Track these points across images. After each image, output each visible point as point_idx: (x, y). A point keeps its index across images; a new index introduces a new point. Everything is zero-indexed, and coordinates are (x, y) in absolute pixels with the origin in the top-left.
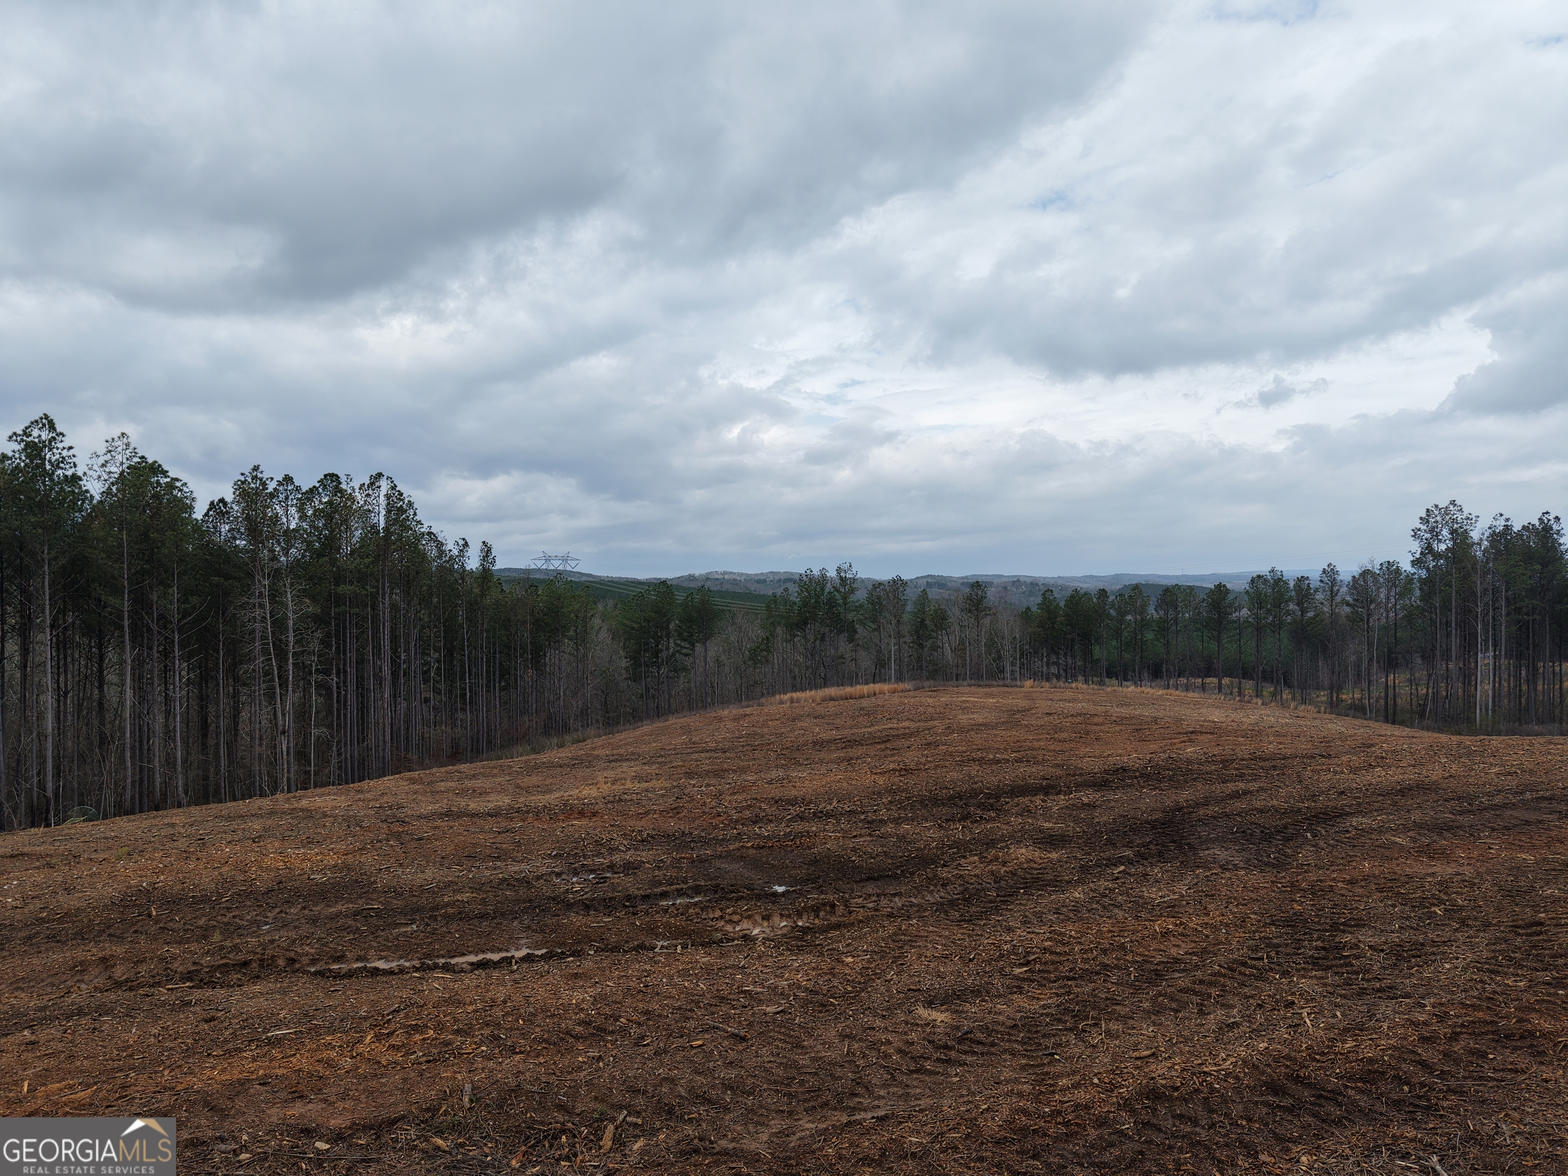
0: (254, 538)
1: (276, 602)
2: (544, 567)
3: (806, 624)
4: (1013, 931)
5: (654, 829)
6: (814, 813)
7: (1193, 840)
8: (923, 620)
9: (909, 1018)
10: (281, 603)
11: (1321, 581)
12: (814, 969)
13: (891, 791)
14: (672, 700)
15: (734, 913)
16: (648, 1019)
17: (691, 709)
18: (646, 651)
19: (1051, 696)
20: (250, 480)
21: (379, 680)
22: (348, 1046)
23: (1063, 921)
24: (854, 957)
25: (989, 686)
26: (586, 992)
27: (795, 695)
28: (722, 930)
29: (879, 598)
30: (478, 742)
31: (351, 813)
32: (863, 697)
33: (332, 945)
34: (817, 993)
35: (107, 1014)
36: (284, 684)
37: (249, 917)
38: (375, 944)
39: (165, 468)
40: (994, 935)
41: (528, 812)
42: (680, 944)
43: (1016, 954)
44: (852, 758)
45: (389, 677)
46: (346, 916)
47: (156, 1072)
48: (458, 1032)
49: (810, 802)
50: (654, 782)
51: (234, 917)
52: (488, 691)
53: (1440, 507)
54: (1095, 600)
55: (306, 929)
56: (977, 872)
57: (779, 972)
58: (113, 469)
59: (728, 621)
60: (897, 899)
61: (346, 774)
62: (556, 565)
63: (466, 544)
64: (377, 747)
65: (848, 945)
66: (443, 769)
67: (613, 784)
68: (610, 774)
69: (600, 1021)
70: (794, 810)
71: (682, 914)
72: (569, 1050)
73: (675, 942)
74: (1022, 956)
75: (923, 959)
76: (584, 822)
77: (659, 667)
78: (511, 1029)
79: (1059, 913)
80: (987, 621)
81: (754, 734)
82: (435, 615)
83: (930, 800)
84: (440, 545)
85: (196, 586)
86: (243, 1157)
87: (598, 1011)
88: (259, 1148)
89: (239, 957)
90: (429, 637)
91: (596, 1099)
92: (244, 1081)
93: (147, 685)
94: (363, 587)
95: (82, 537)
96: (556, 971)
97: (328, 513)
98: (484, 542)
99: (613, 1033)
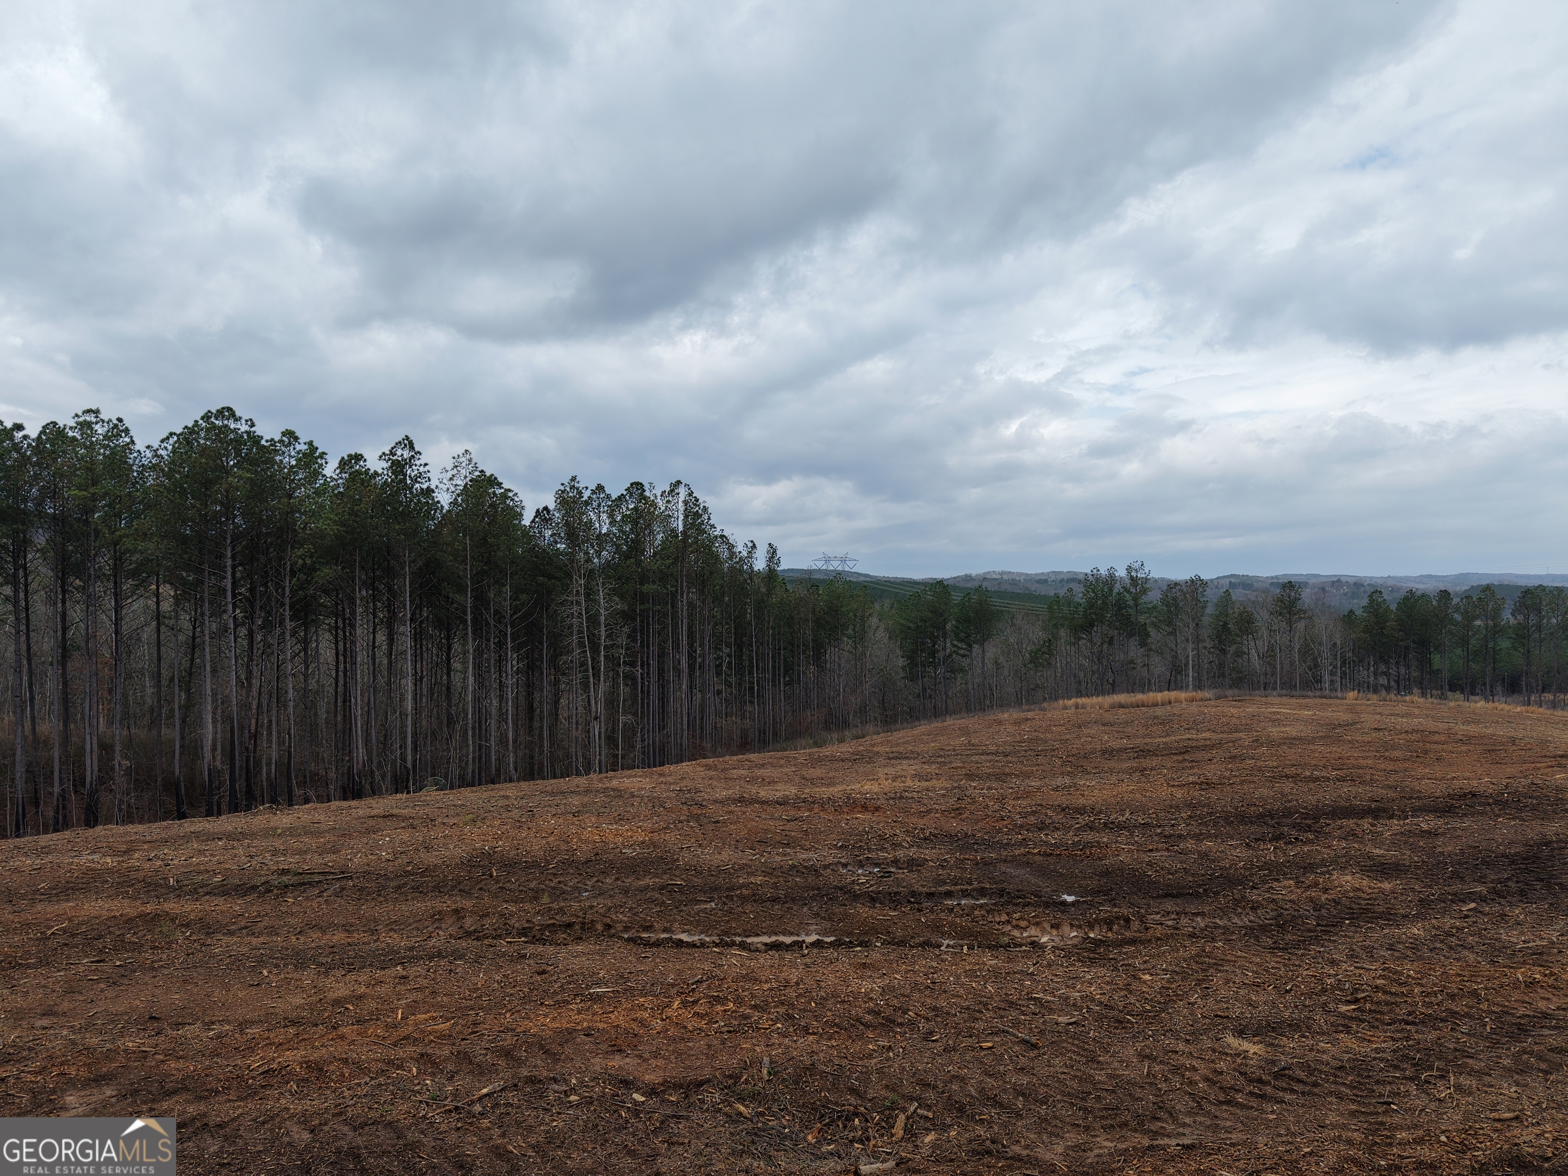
0: (572, 541)
1: (591, 600)
2: (824, 568)
3: (1092, 626)
4: (1338, 965)
5: (936, 828)
6: (1105, 824)
8: (1226, 624)
9: (1216, 1046)
10: (594, 601)
12: (1108, 983)
13: (1190, 805)
14: (949, 701)
15: (1021, 918)
16: (936, 1016)
17: (969, 710)
18: (922, 651)
19: (1379, 710)
20: (568, 489)
21: (678, 672)
22: (658, 1009)
23: (1398, 958)
24: (1152, 975)
25: (1304, 697)
26: (875, 983)
27: (1081, 701)
28: (1009, 935)
29: (1175, 599)
30: (764, 733)
31: (655, 795)
32: (1157, 705)
33: (641, 915)
34: (1112, 1008)
35: (460, 959)
36: (596, 675)
37: (572, 884)
38: (679, 918)
39: (500, 480)
40: (1314, 967)
41: (813, 803)
42: (967, 944)
44: (1145, 769)
45: (686, 670)
46: (653, 890)
47: (500, 1014)
48: (755, 1007)
49: (1100, 812)
50: (934, 781)
51: (559, 882)
52: (774, 685)
54: (1434, 603)
55: (619, 898)
56: (1293, 897)
57: (1071, 982)
58: (459, 482)
59: (1007, 622)
60: (1199, 919)
61: (649, 759)
62: (835, 565)
63: (754, 546)
64: (676, 734)
65: (1145, 962)
66: (735, 758)
67: (894, 781)
68: (891, 771)
69: (888, 1012)
70: (1083, 820)
71: (967, 915)
72: (861, 1037)
73: (961, 942)
74: (1349, 993)
75: (1231, 984)
76: (867, 816)
77: (935, 667)
78: (805, 1010)
79: (1394, 950)
80: (1301, 625)
81: (1037, 739)
82: (727, 612)
83: (1236, 817)
84: (731, 547)
85: (525, 585)
86: (572, 1098)
87: (887, 1002)
88: (586, 1093)
89: (563, 919)
90: (721, 633)
91: (887, 1087)
92: (571, 1031)
93: (485, 672)
94: (665, 587)
95: (434, 542)
96: (844, 959)
97: (634, 519)
98: (770, 544)
99: (902, 1025)
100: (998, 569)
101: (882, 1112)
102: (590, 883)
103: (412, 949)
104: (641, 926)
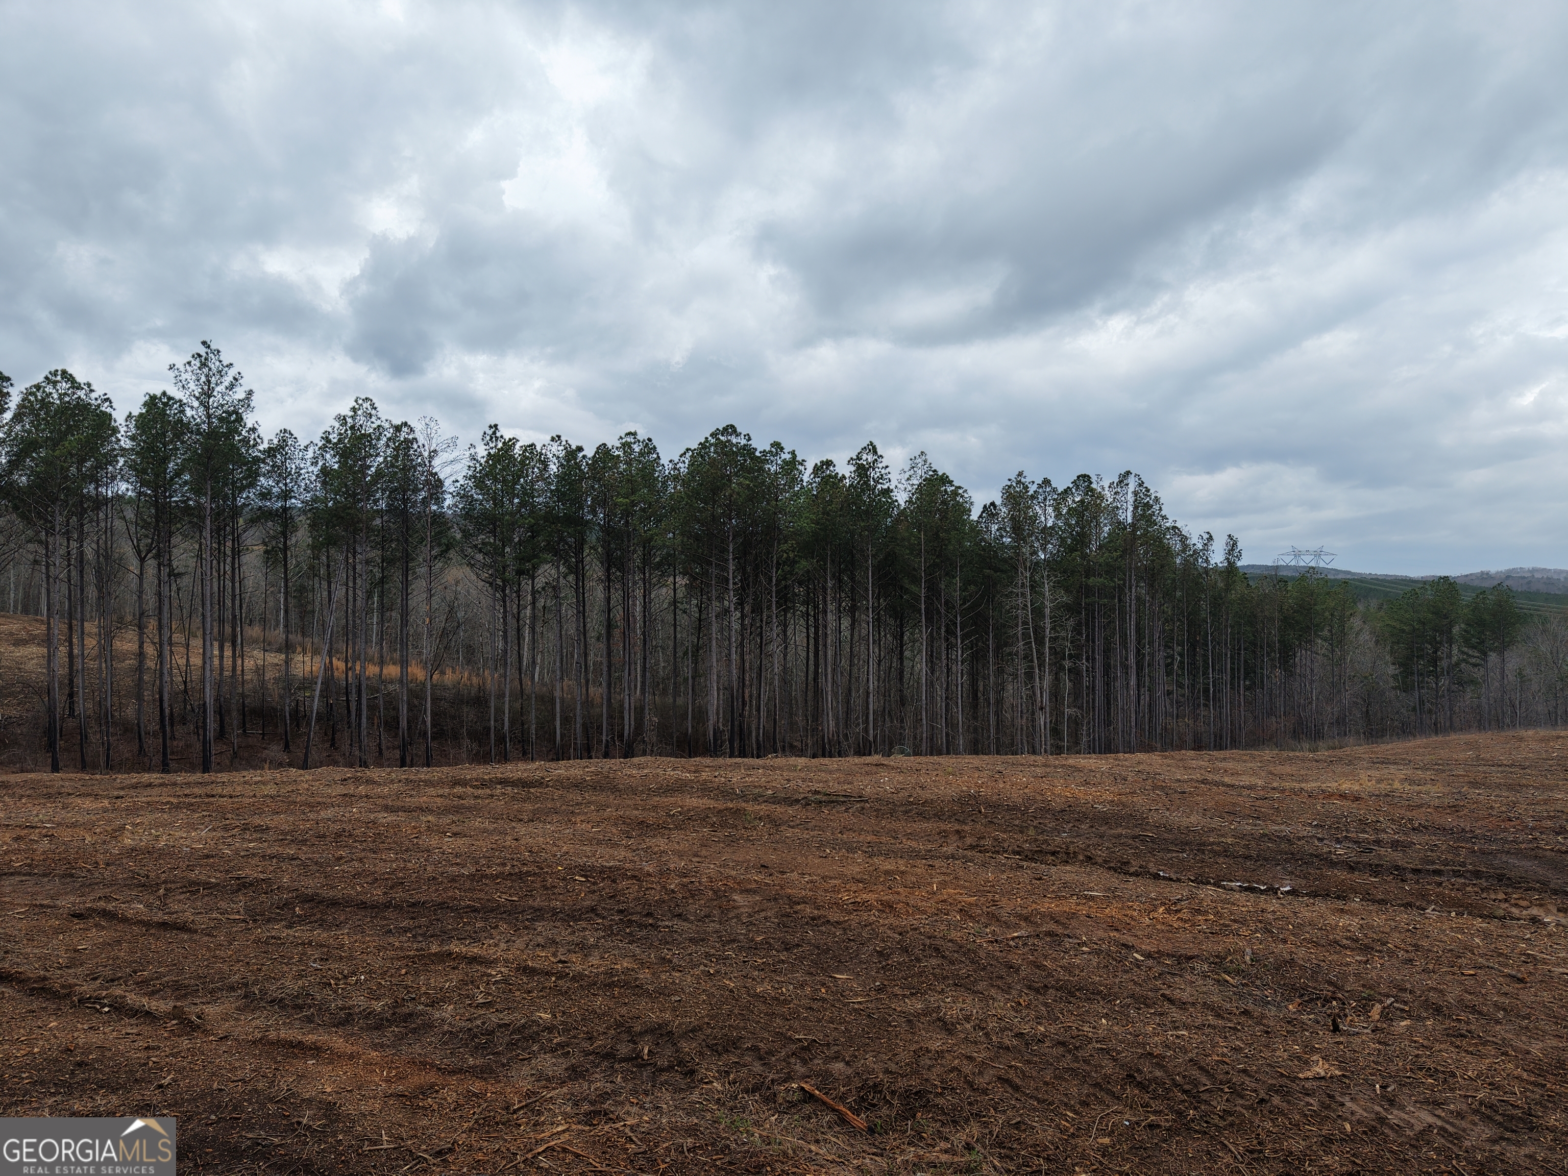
0: (1017, 535)
1: (1035, 592)
2: (1293, 563)
5: (1427, 821)
10: (1039, 593)
14: (1454, 717)
15: (1522, 899)
17: (1480, 727)
18: (1420, 658)
20: (1015, 485)
21: (1126, 667)
22: (1145, 912)
28: (1505, 910)
30: (1221, 739)
31: (1115, 772)
33: (1118, 856)
35: (970, 862)
36: (1041, 665)
37: (1051, 825)
38: (1153, 860)
39: (951, 478)
42: (1455, 911)
45: (1134, 667)
46: (1126, 837)
48: (1234, 920)
51: (1040, 823)
52: (1232, 688)
55: (1095, 840)
58: (915, 482)
59: (1537, 627)
62: (1307, 561)
63: (1211, 538)
64: (1123, 731)
68: (1376, 774)
69: (1367, 941)
71: (1458, 890)
72: (1338, 952)
73: (1448, 908)
76: (1346, 805)
77: (1437, 678)
82: (1179, 608)
84: (1184, 539)
85: (973, 577)
86: (1084, 949)
87: (1365, 935)
88: (1096, 947)
89: (1049, 848)
90: (1172, 630)
91: (1364, 986)
92: (1074, 913)
93: (937, 658)
94: (1111, 580)
95: (892, 538)
96: (1321, 906)
97: (1080, 511)
98: (1229, 536)
99: (1380, 951)
101: (1359, 1001)
102: (1067, 827)
103: (930, 851)
104: (1119, 861)
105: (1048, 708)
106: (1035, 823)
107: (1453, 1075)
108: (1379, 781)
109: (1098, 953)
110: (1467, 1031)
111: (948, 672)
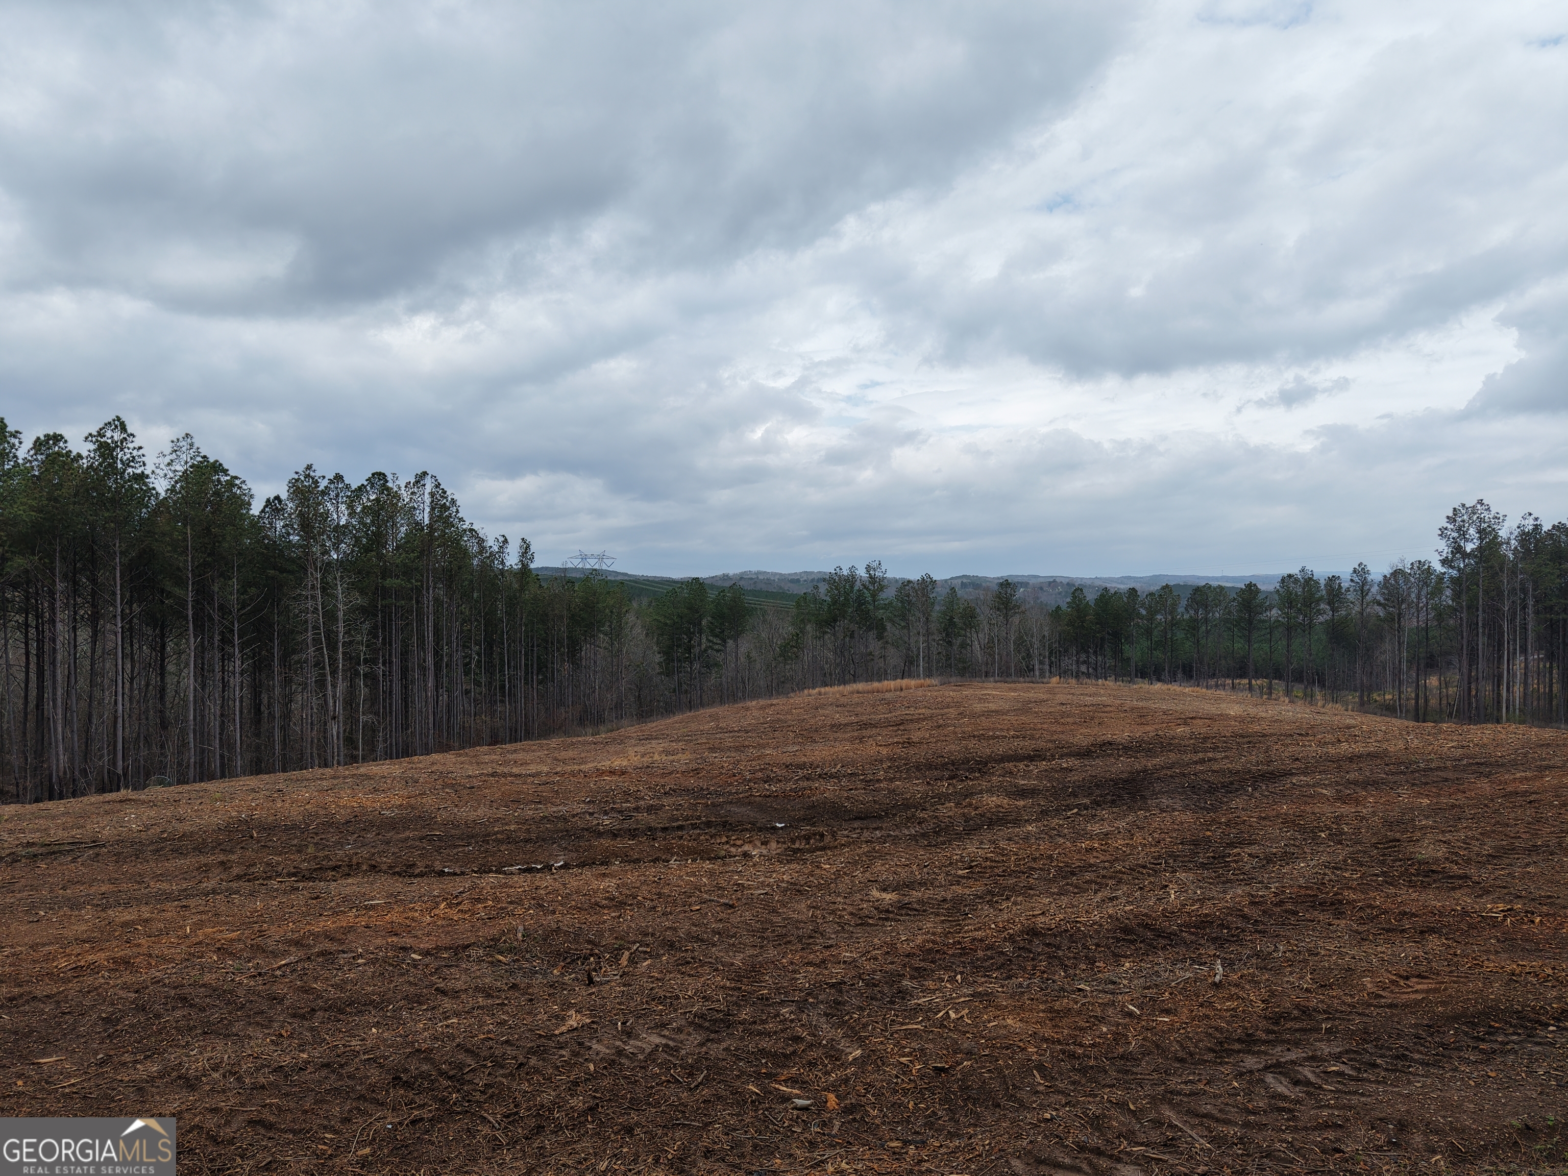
0: (306, 533)
1: (327, 595)
2: (580, 566)
3: (835, 621)
5: (675, 785)
6: (820, 776)
7: (1147, 793)
8: (952, 618)
9: (864, 897)
10: (332, 595)
11: (1352, 580)
12: (797, 872)
13: (891, 759)
14: (703, 694)
15: (738, 839)
16: (659, 897)
17: (721, 701)
18: (679, 646)
19: (1073, 691)
20: (303, 479)
21: (423, 669)
22: (427, 910)
24: (831, 865)
25: (1014, 682)
26: (612, 883)
27: (823, 690)
28: (726, 850)
29: (908, 596)
30: (516, 731)
31: (407, 776)
32: (888, 691)
33: (404, 857)
34: (796, 885)
35: (235, 894)
36: (334, 673)
37: (334, 839)
38: (440, 857)
39: (226, 467)
40: (950, 852)
42: (691, 858)
43: (962, 862)
44: (863, 737)
45: (432, 668)
46: (414, 840)
47: (283, 924)
49: (818, 767)
50: (680, 754)
51: (321, 839)
52: (526, 684)
53: (1467, 506)
54: (1125, 599)
55: (381, 848)
56: (950, 814)
57: (769, 874)
58: (179, 468)
59: (760, 619)
60: (877, 832)
61: (393, 754)
62: (592, 564)
63: (506, 541)
64: (420, 733)
65: (829, 858)
68: (641, 749)
69: (621, 898)
70: (802, 773)
71: (694, 840)
72: (597, 913)
73: (687, 857)
74: (967, 863)
76: (614, 778)
77: (691, 663)
78: (553, 902)
80: (1016, 620)
81: (779, 720)
82: (476, 609)
83: (925, 765)
84: (481, 541)
85: (254, 578)
86: (360, 961)
87: (620, 893)
88: (372, 956)
89: (330, 863)
90: (470, 630)
91: (616, 938)
92: (352, 927)
93: (209, 671)
94: (409, 581)
95: (149, 532)
96: (587, 873)
97: (375, 510)
98: (523, 539)
99: (631, 905)
100: (754, 569)
101: (612, 953)
102: (351, 839)
103: (185, 890)
104: (405, 865)
105: (341, 717)
106: (317, 839)
107: (678, 997)
108: (643, 756)
109: (373, 962)
110: (692, 958)
111: (224, 687)
